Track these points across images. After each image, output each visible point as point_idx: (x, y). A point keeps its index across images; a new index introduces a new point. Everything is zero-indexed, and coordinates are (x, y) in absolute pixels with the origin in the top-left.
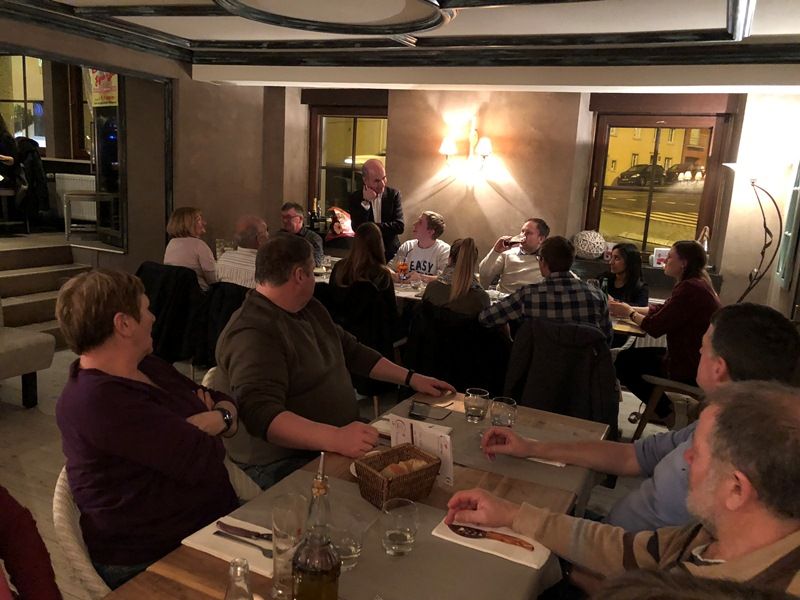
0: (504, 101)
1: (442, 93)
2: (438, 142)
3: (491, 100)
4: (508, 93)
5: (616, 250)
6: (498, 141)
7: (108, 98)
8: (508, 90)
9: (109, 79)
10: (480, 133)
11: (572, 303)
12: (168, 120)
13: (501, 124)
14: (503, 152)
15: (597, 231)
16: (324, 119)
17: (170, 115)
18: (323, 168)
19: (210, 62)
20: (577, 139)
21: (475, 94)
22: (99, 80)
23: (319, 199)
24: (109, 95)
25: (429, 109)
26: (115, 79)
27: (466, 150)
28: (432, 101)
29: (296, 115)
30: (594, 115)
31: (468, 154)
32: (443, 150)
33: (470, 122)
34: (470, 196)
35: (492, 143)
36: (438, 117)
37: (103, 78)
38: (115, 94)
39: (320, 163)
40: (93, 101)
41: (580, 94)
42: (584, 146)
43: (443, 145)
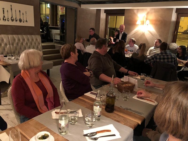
0: (153, 11)
1: (138, 9)
2: (136, 21)
3: (150, 11)
4: (154, 9)
5: (180, 47)
6: (151, 21)
7: (63, 13)
8: (154, 8)
9: (63, 9)
10: (147, 19)
11: (167, 58)
12: (75, 17)
13: (152, 17)
14: (152, 24)
15: (175, 43)
16: (109, 16)
17: (76, 16)
18: (109, 28)
19: (85, 4)
20: (172, 20)
21: (146, 9)
22: (61, 9)
23: (107, 35)
24: (63, 12)
25: (134, 13)
26: (65, 8)
27: (143, 23)
28: (135, 11)
29: (103, 16)
30: (177, 14)
31: (143, 24)
32: (137, 23)
33: (144, 16)
34: (143, 34)
35: (150, 21)
36: (137, 15)
37: (62, 8)
38: (64, 12)
39: (108, 27)
40: (60, 13)
41: (173, 8)
42: (174, 22)
43: (137, 22)
